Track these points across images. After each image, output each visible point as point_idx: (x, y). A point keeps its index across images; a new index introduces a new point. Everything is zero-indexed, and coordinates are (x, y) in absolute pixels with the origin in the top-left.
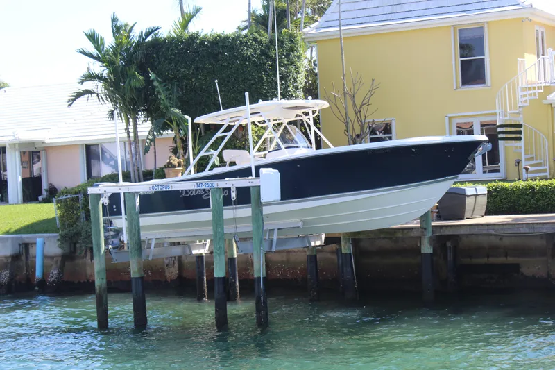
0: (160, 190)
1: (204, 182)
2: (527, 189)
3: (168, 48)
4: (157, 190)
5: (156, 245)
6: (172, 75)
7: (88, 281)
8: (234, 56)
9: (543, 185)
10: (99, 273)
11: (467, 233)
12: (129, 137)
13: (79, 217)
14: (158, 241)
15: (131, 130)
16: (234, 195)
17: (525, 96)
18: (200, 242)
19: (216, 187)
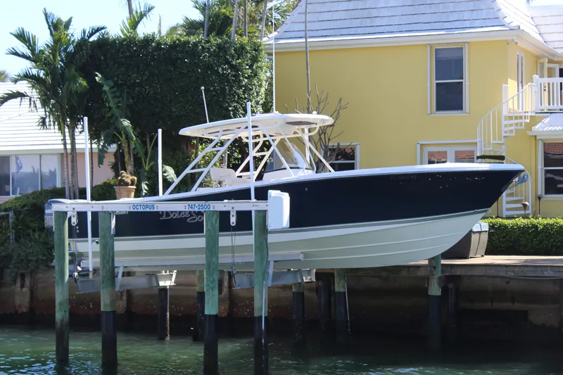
0: (142, 210)
1: (197, 203)
2: (529, 227)
3: (119, 50)
4: (139, 210)
5: (124, 275)
6: (122, 80)
7: (16, 312)
8: (195, 63)
9: (548, 224)
10: (61, 304)
11: (482, 274)
12: (65, 148)
13: (9, 236)
14: (126, 270)
15: (68, 141)
16: (233, 220)
17: (511, 125)
18: (166, 272)
19: (212, 209)
